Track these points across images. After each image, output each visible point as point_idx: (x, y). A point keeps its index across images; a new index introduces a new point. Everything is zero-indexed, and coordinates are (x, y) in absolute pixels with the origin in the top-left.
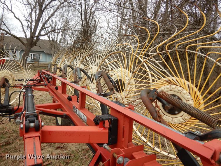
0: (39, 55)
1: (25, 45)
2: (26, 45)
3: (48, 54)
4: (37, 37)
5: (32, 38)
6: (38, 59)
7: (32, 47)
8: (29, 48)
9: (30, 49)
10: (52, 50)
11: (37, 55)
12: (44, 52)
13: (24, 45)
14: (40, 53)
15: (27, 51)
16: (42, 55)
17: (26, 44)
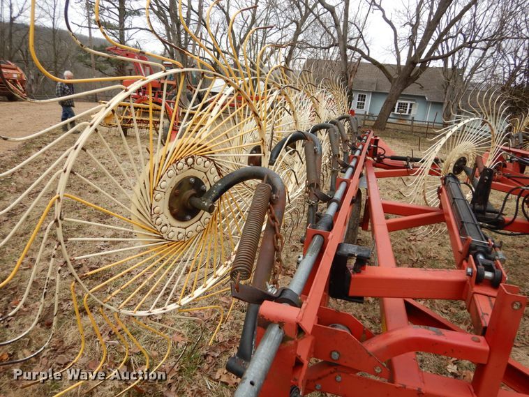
0: (411, 105)
1: (393, 81)
2: (395, 82)
3: (434, 103)
4: (424, 62)
5: (411, 66)
6: (407, 113)
7: (406, 86)
8: (401, 88)
9: (402, 91)
10: (446, 93)
11: (407, 104)
12: (424, 97)
13: (391, 81)
14: (414, 100)
15: (394, 96)
16: (418, 104)
17: (395, 79)
